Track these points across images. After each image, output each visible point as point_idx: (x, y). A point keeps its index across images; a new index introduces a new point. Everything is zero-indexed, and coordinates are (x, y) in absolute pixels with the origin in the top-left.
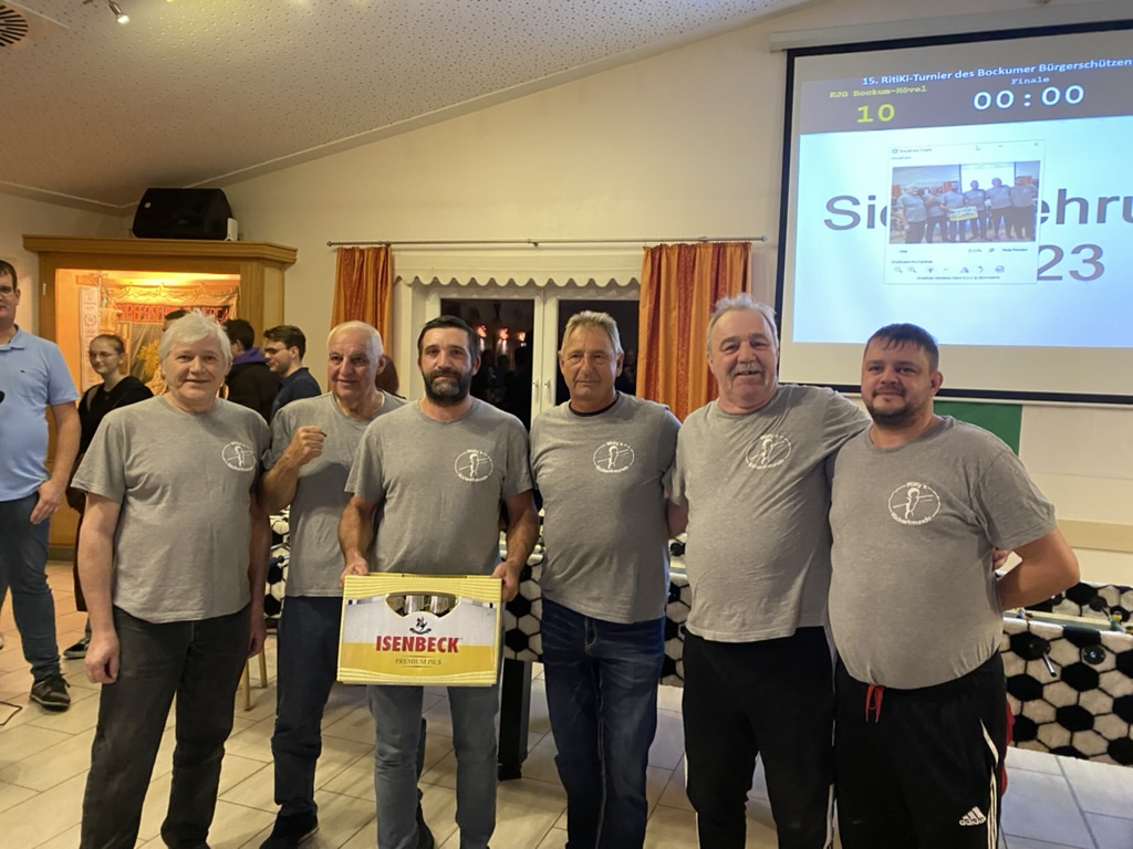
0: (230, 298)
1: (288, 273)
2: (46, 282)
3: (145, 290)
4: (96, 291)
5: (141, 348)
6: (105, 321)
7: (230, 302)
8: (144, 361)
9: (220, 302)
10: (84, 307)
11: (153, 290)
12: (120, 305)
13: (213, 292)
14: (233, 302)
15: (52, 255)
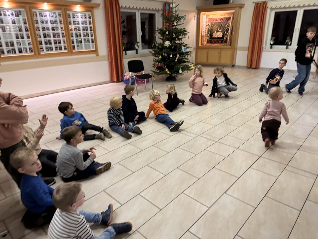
0: (231, 15)
1: (243, 9)
2: (199, 15)
3: (214, 15)
4: (205, 16)
5: (213, 26)
6: (206, 22)
7: (231, 16)
8: (213, 29)
9: (229, 16)
10: (203, 20)
11: (216, 15)
12: (209, 19)
13: (228, 15)
14: (232, 16)
15: (200, 10)
